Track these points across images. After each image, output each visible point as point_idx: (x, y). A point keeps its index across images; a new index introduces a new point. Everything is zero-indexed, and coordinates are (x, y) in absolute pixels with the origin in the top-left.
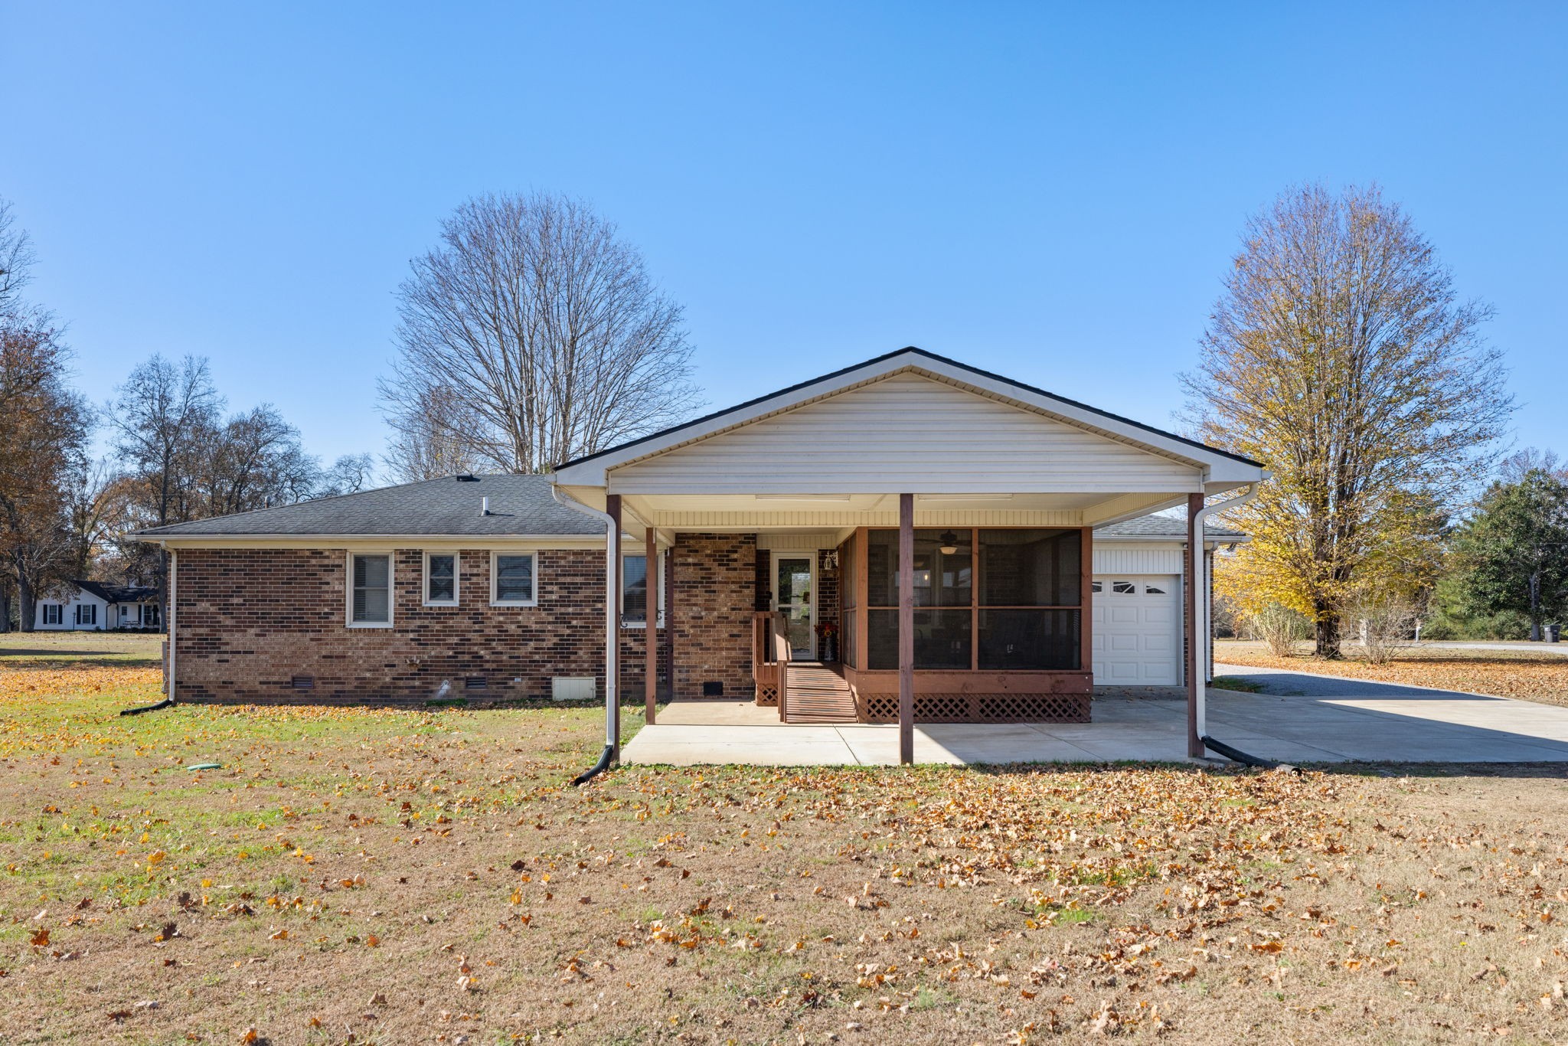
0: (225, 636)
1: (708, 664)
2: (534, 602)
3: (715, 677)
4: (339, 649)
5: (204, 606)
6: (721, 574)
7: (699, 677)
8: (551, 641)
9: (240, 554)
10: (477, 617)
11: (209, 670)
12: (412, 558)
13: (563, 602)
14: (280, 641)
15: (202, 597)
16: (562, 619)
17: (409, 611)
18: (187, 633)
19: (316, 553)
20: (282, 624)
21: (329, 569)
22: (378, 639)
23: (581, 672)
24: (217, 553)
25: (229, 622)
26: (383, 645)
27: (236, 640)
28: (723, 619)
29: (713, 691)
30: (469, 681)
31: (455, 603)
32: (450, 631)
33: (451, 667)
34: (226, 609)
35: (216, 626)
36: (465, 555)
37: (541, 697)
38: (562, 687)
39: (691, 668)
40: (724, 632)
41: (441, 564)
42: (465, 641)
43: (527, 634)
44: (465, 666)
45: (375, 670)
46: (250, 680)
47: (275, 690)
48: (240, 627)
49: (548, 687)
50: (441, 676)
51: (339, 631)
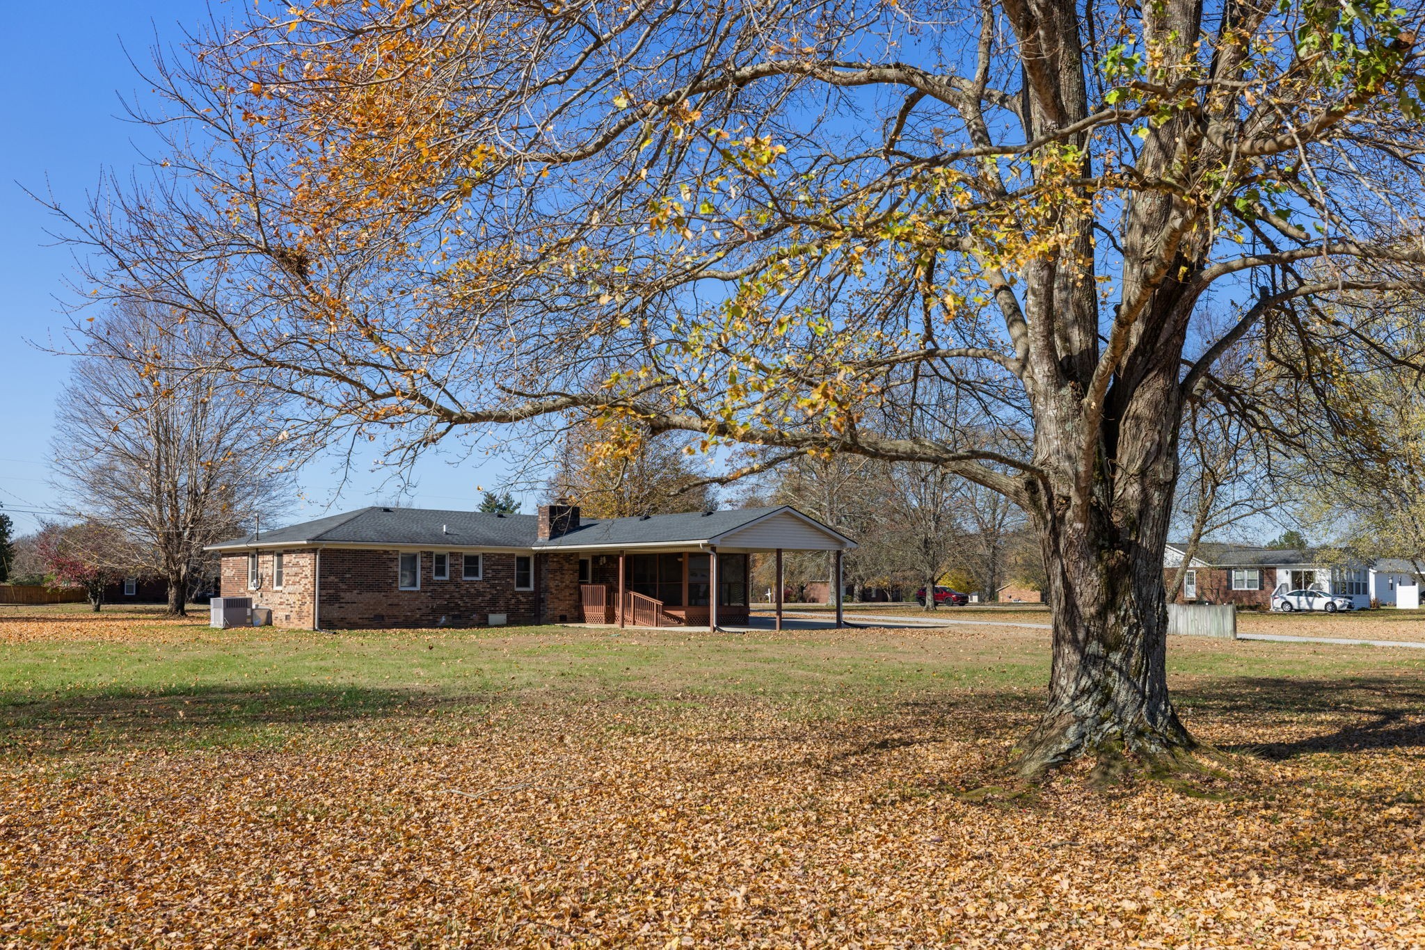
0: (342, 594)
1: (562, 607)
2: (480, 578)
3: (564, 613)
4: (396, 601)
5: (332, 578)
6: (567, 566)
7: (558, 613)
8: (488, 597)
9: (350, 551)
10: (458, 585)
11: (335, 612)
12: (429, 554)
13: (494, 578)
14: (367, 596)
15: (331, 574)
16: (493, 586)
17: (427, 582)
18: (324, 592)
19: (386, 552)
20: (370, 588)
21: (392, 560)
22: (414, 596)
23: (500, 612)
24: (338, 550)
25: (344, 587)
26: (416, 599)
27: (348, 596)
28: (567, 587)
29: (563, 619)
30: (454, 617)
31: (447, 578)
32: (445, 592)
33: (445, 610)
34: (343, 580)
35: (338, 589)
36: (452, 554)
37: (484, 623)
38: (493, 618)
39: (555, 609)
40: (567, 592)
41: (441, 559)
42: (452, 597)
43: (479, 594)
44: (452, 609)
45: (412, 611)
46: (355, 617)
47: (366, 622)
48: (350, 590)
49: (487, 619)
50: (442, 614)
51: (396, 592)
